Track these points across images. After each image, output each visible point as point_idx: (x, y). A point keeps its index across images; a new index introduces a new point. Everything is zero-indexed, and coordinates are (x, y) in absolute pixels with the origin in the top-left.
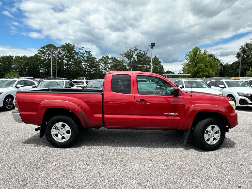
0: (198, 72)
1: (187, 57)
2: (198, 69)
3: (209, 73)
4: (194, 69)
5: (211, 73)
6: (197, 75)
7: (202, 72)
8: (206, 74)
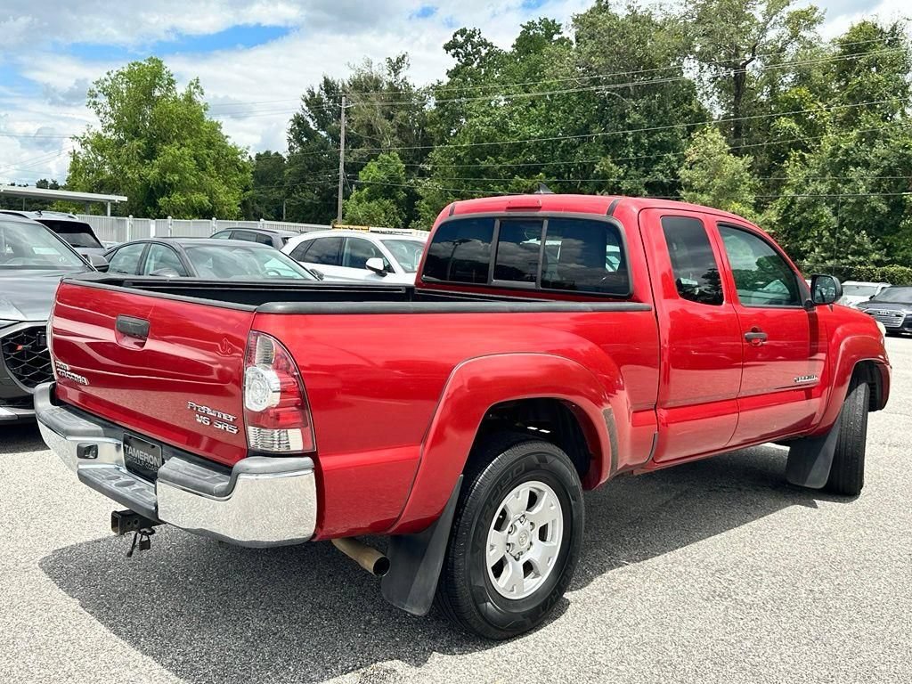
0: (165, 189)
1: (103, 100)
2: (165, 170)
3: (211, 194)
4: (144, 171)
5: (223, 198)
6: (161, 201)
7: (181, 187)
8: (201, 203)
